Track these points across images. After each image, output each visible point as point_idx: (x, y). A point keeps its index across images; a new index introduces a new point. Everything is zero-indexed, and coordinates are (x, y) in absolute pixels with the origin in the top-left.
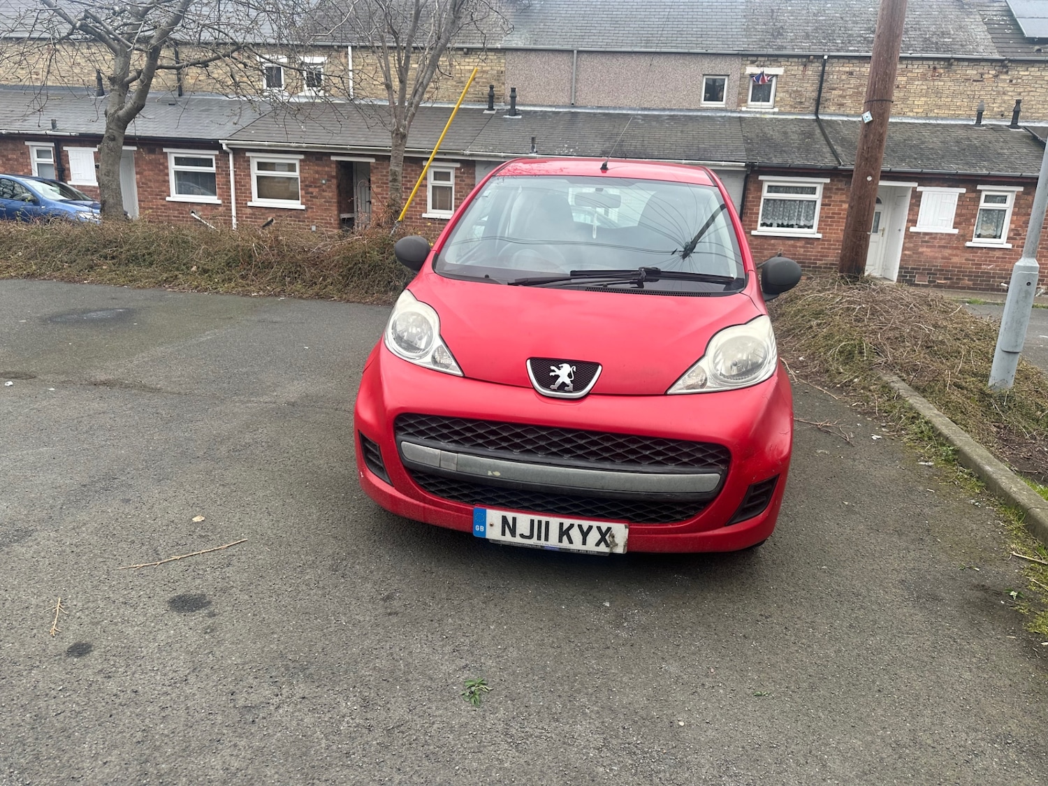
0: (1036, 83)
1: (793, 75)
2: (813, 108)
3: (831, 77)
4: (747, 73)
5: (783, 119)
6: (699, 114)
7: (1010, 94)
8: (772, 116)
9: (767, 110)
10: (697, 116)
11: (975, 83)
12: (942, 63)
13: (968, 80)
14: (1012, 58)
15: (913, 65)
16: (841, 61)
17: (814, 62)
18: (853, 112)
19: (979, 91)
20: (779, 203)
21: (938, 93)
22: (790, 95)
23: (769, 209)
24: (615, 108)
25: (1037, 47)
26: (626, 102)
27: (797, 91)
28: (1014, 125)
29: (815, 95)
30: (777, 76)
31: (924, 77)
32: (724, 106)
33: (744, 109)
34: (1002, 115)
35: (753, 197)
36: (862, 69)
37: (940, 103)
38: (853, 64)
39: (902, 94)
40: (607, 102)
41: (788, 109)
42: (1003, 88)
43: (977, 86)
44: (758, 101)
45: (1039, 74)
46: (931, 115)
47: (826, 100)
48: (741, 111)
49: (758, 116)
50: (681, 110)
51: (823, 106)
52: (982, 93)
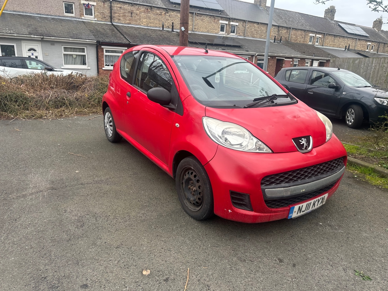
0: (176, 17)
1: (100, 6)
2: (109, 20)
3: (114, 8)
4: (81, 3)
5: (100, 23)
6: (64, 18)
7: (170, 20)
8: (95, 22)
9: (93, 19)
10: (64, 19)
11: (159, 15)
12: (149, 7)
13: (157, 14)
14: (169, 8)
15: (140, 7)
16: (117, 2)
17: (107, 2)
18: (124, 23)
19: (161, 18)
20: (110, 57)
21: (149, 18)
22: (100, 14)
23: (107, 59)
24: (23, 12)
25: (174, 5)
26: (28, 10)
27: (102, 13)
28: (173, 31)
29: (109, 14)
30: (94, 5)
31: (144, 12)
32: (74, 16)
33: (83, 18)
34: (169, 27)
35: (101, 55)
36: (125, 7)
37: (151, 22)
38: (121, 4)
39: (139, 17)
40: (18, 9)
41: (100, 19)
42: (168, 18)
43: (160, 16)
44: (88, 15)
45: (176, 14)
46: (148, 25)
47: (114, 17)
48: (82, 19)
49: (89, 21)
50: (56, 16)
51: (113, 19)
52: (162, 19)
